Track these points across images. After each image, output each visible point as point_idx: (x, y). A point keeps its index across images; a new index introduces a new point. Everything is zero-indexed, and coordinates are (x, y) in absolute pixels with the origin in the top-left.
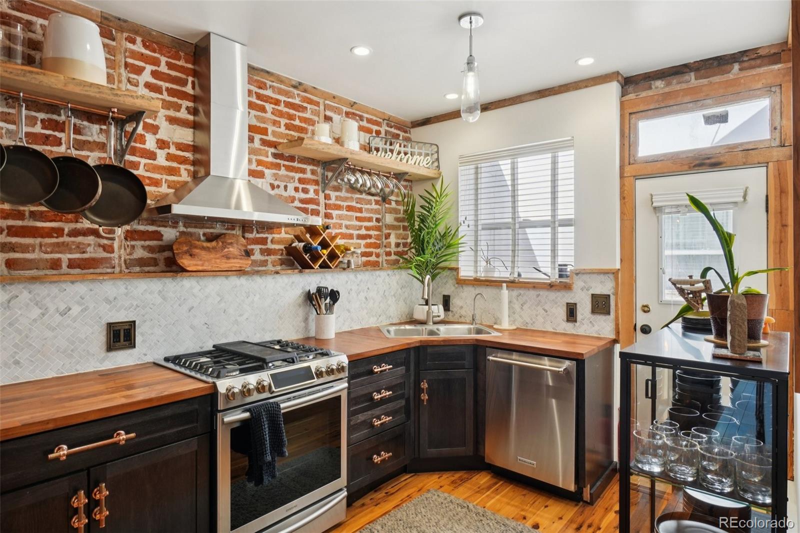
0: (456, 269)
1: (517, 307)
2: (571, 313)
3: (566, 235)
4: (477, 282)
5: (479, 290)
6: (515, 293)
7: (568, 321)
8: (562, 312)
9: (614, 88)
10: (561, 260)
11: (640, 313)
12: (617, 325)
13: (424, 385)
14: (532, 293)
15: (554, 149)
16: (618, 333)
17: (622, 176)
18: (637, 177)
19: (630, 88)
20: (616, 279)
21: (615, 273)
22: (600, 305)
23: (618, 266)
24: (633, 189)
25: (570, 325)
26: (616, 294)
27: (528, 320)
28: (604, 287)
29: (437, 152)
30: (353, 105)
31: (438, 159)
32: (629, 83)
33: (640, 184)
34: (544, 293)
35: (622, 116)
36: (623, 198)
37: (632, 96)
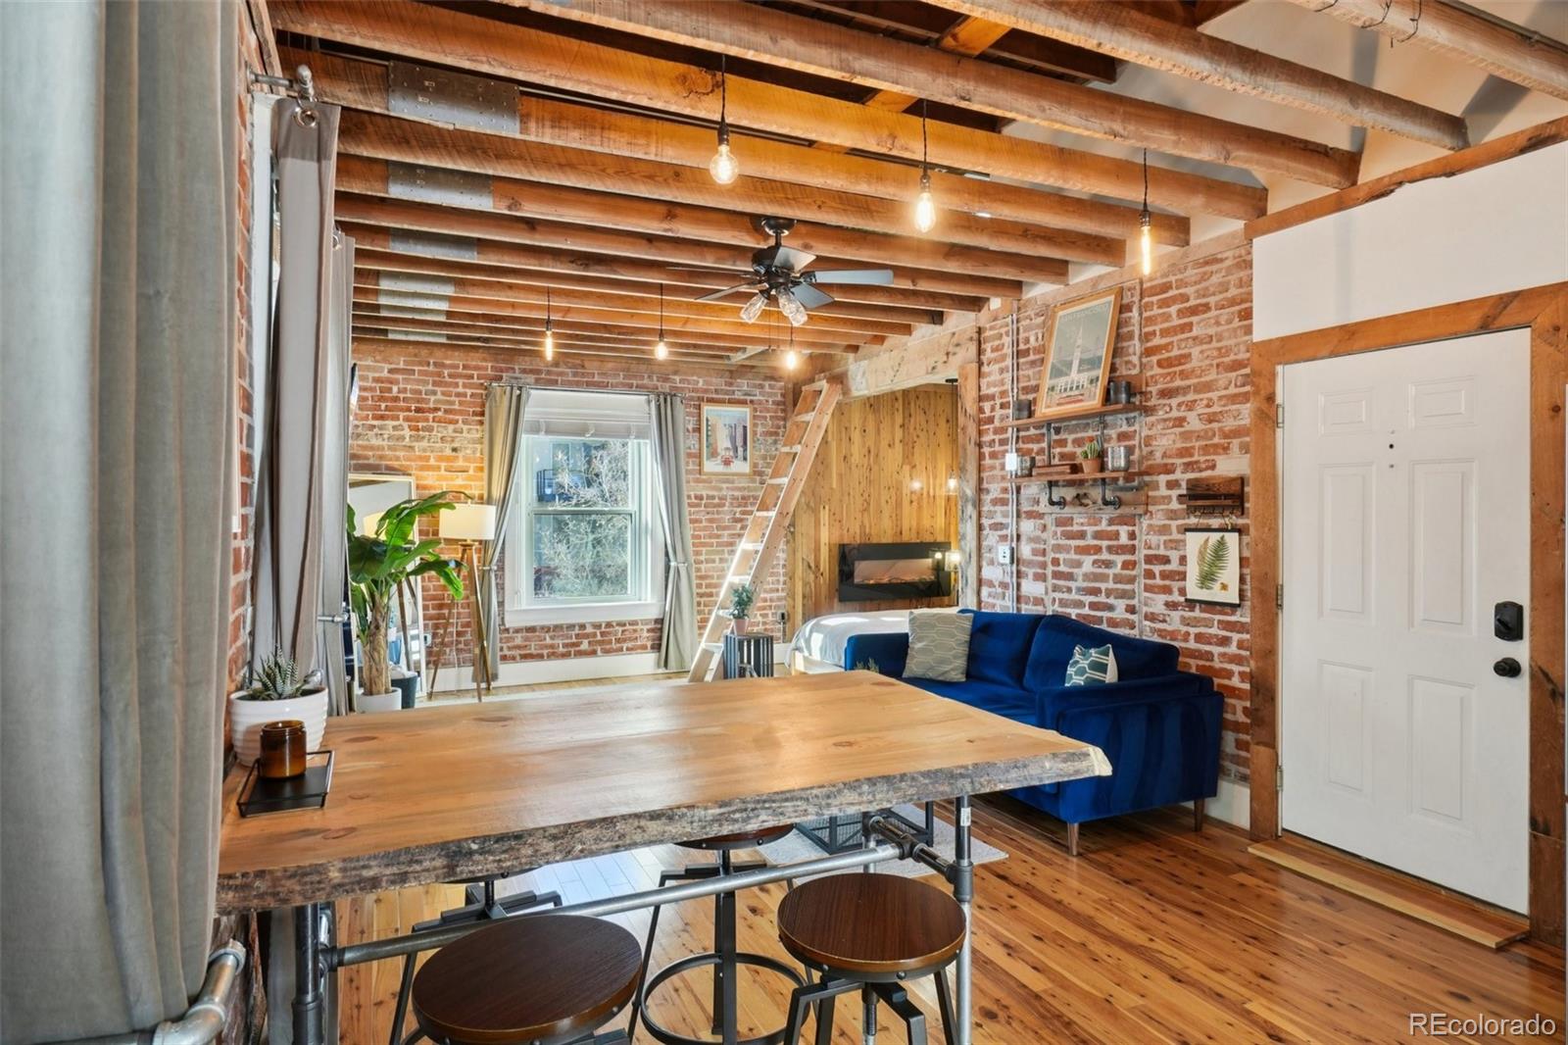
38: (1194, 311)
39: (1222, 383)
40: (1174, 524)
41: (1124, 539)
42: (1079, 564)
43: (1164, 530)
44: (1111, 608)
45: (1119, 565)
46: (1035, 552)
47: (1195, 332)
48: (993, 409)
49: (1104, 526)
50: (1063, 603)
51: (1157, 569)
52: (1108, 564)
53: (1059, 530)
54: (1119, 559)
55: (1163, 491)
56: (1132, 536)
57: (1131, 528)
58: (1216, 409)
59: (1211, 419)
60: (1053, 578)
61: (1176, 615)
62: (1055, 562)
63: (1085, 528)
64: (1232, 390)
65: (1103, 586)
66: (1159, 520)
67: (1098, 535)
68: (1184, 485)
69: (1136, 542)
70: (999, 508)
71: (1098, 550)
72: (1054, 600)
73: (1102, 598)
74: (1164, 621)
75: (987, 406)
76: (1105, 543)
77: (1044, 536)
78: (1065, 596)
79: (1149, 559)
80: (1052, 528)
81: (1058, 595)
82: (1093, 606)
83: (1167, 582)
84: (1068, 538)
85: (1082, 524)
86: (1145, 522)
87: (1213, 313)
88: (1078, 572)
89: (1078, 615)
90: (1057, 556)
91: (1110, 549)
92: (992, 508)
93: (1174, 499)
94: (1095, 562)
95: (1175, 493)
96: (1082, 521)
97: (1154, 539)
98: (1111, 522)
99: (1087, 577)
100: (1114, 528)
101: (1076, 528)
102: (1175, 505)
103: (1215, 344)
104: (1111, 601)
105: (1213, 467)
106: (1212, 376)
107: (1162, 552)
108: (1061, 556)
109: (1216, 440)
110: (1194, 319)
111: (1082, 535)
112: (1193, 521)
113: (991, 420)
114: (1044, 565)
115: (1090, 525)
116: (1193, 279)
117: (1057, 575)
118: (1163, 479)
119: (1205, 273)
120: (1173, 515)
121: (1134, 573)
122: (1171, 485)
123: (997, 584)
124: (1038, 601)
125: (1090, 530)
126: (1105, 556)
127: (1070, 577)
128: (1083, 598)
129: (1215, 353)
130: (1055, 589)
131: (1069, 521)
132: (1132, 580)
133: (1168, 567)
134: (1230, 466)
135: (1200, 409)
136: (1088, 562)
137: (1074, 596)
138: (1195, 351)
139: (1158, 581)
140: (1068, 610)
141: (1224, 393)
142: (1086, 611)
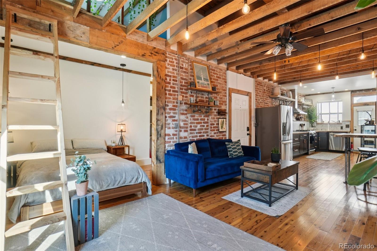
0: (317, 122)
1: (330, 127)
2: (342, 128)
3: (341, 116)
4: (321, 124)
5: (322, 125)
6: (330, 125)
7: (341, 129)
8: (340, 128)
9: (350, 93)
10: (339, 120)
11: (354, 127)
12: (351, 129)
13: (319, 138)
14: (334, 125)
15: (338, 101)
16: (351, 130)
17: (351, 106)
18: (354, 106)
19: (353, 92)
20: (351, 122)
21: (350, 121)
22: (347, 126)
23: (350, 120)
24: (353, 108)
25: (341, 130)
26: (350, 124)
27: (333, 129)
28: (348, 123)
29: (312, 101)
30: (301, 94)
31: (312, 102)
32: (352, 91)
33: (354, 107)
34: (336, 125)
35: (351, 97)
36: (351, 109)
37: (353, 94)
38: (219, 77)
39: (223, 92)
40: (215, 117)
41: (206, 120)
42: (196, 127)
43: (214, 118)
44: (204, 136)
45: (206, 126)
46: (184, 124)
47: (219, 81)
48: (170, 80)
49: (203, 117)
50: (192, 137)
51: (212, 126)
52: (204, 126)
53: (192, 118)
54: (205, 125)
55: (213, 111)
56: (208, 120)
57: (208, 118)
58: (222, 97)
59: (221, 98)
60: (190, 131)
61: (215, 135)
62: (191, 126)
63: (198, 118)
64: (224, 94)
65: (202, 131)
66: (213, 116)
67: (201, 120)
68: (217, 110)
69: (208, 121)
70: (172, 111)
71: (201, 123)
72: (190, 136)
73: (202, 134)
74: (214, 137)
75: (168, 78)
76: (202, 121)
77: (187, 120)
78: (193, 135)
79: (211, 124)
80: (189, 118)
81: (191, 135)
82: (200, 136)
83: (214, 129)
84: (194, 120)
85: (198, 117)
86: (210, 117)
87: (221, 79)
88: (197, 128)
89: (196, 139)
90: (191, 125)
91: (204, 123)
92: (169, 111)
93: (215, 112)
94: (201, 126)
95: (215, 111)
96: (198, 116)
97: (212, 120)
98: (204, 117)
99: (199, 129)
100: (204, 118)
101: (196, 118)
102: (215, 114)
103: (221, 85)
104: (204, 134)
105: (221, 107)
106: (221, 91)
107: (213, 123)
108: (192, 125)
109: (221, 102)
110: (219, 79)
111: (198, 119)
112: (218, 117)
113: (169, 83)
114: (187, 128)
115: (199, 117)
116: (218, 71)
117: (191, 130)
118: (213, 108)
119: (220, 72)
120: (215, 115)
121: (208, 127)
122: (215, 109)
123: (171, 135)
124: (185, 138)
125: (199, 118)
126: (203, 124)
127: (195, 130)
128: (197, 135)
129: (222, 87)
130: (191, 133)
131: (194, 116)
132: (208, 129)
133: (214, 126)
134: (223, 107)
135: (219, 96)
136: (199, 126)
137: (195, 135)
138: (219, 85)
139: (213, 129)
140: (194, 138)
141: (222, 94)
142: (198, 138)
